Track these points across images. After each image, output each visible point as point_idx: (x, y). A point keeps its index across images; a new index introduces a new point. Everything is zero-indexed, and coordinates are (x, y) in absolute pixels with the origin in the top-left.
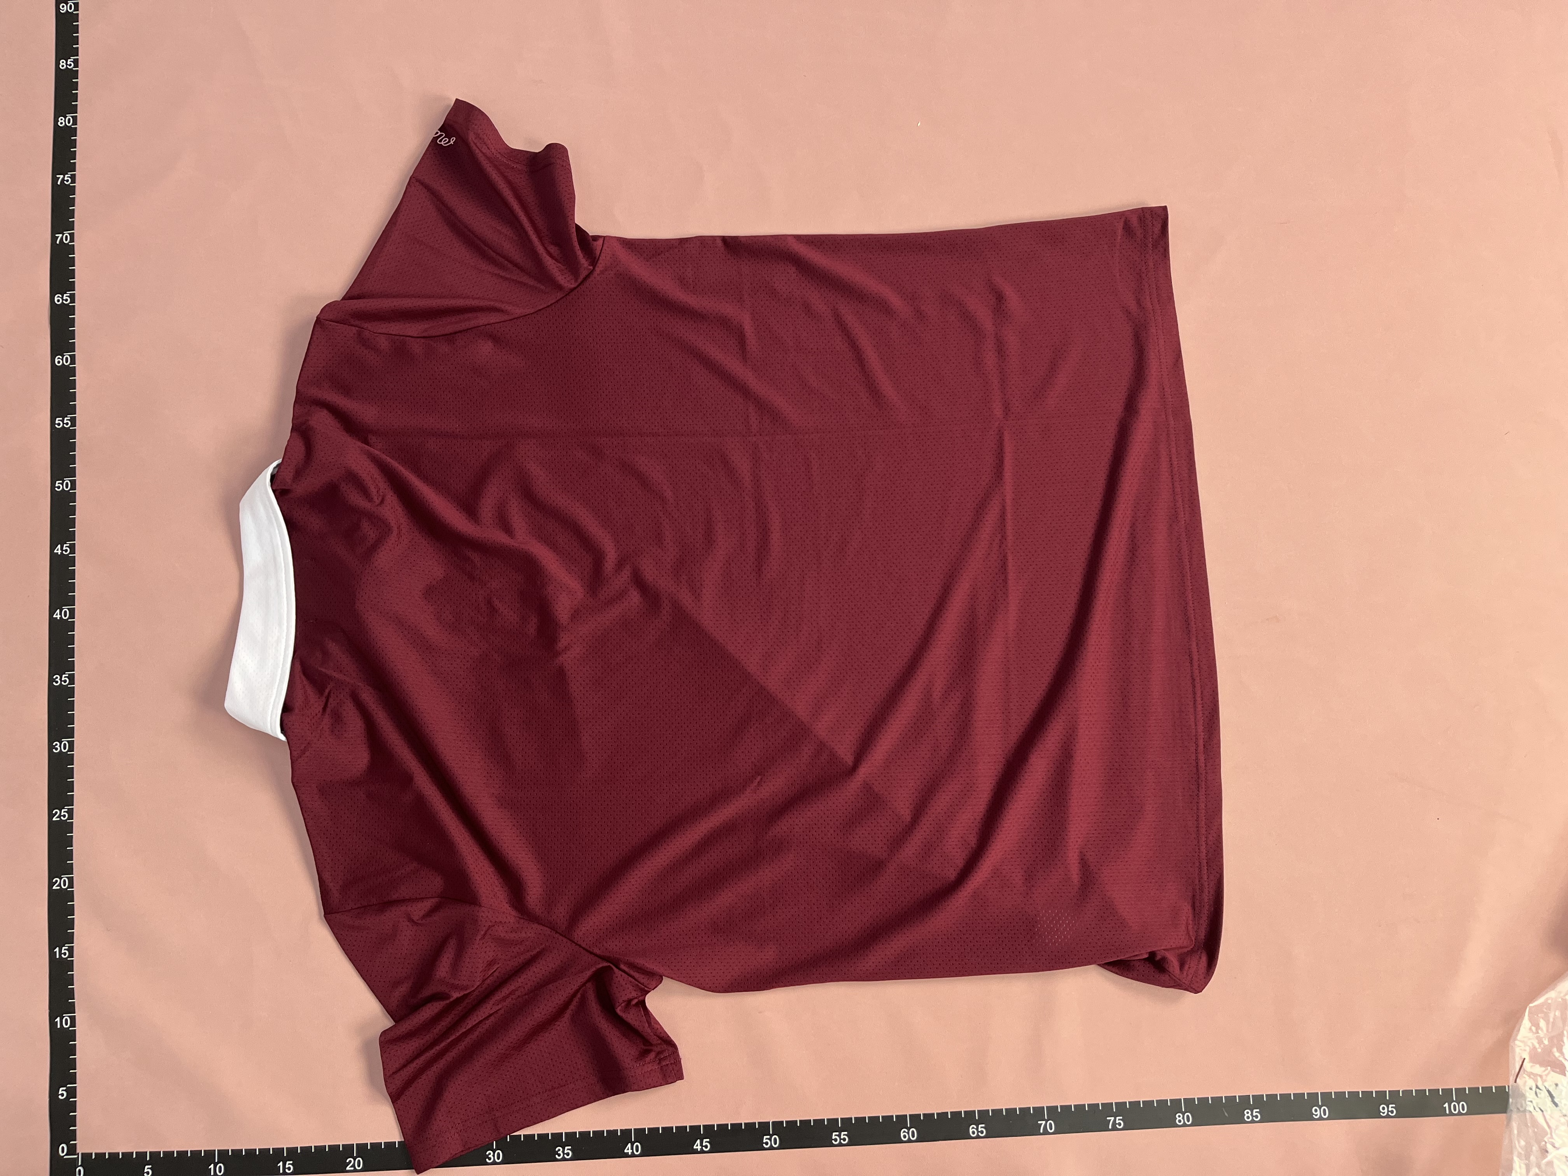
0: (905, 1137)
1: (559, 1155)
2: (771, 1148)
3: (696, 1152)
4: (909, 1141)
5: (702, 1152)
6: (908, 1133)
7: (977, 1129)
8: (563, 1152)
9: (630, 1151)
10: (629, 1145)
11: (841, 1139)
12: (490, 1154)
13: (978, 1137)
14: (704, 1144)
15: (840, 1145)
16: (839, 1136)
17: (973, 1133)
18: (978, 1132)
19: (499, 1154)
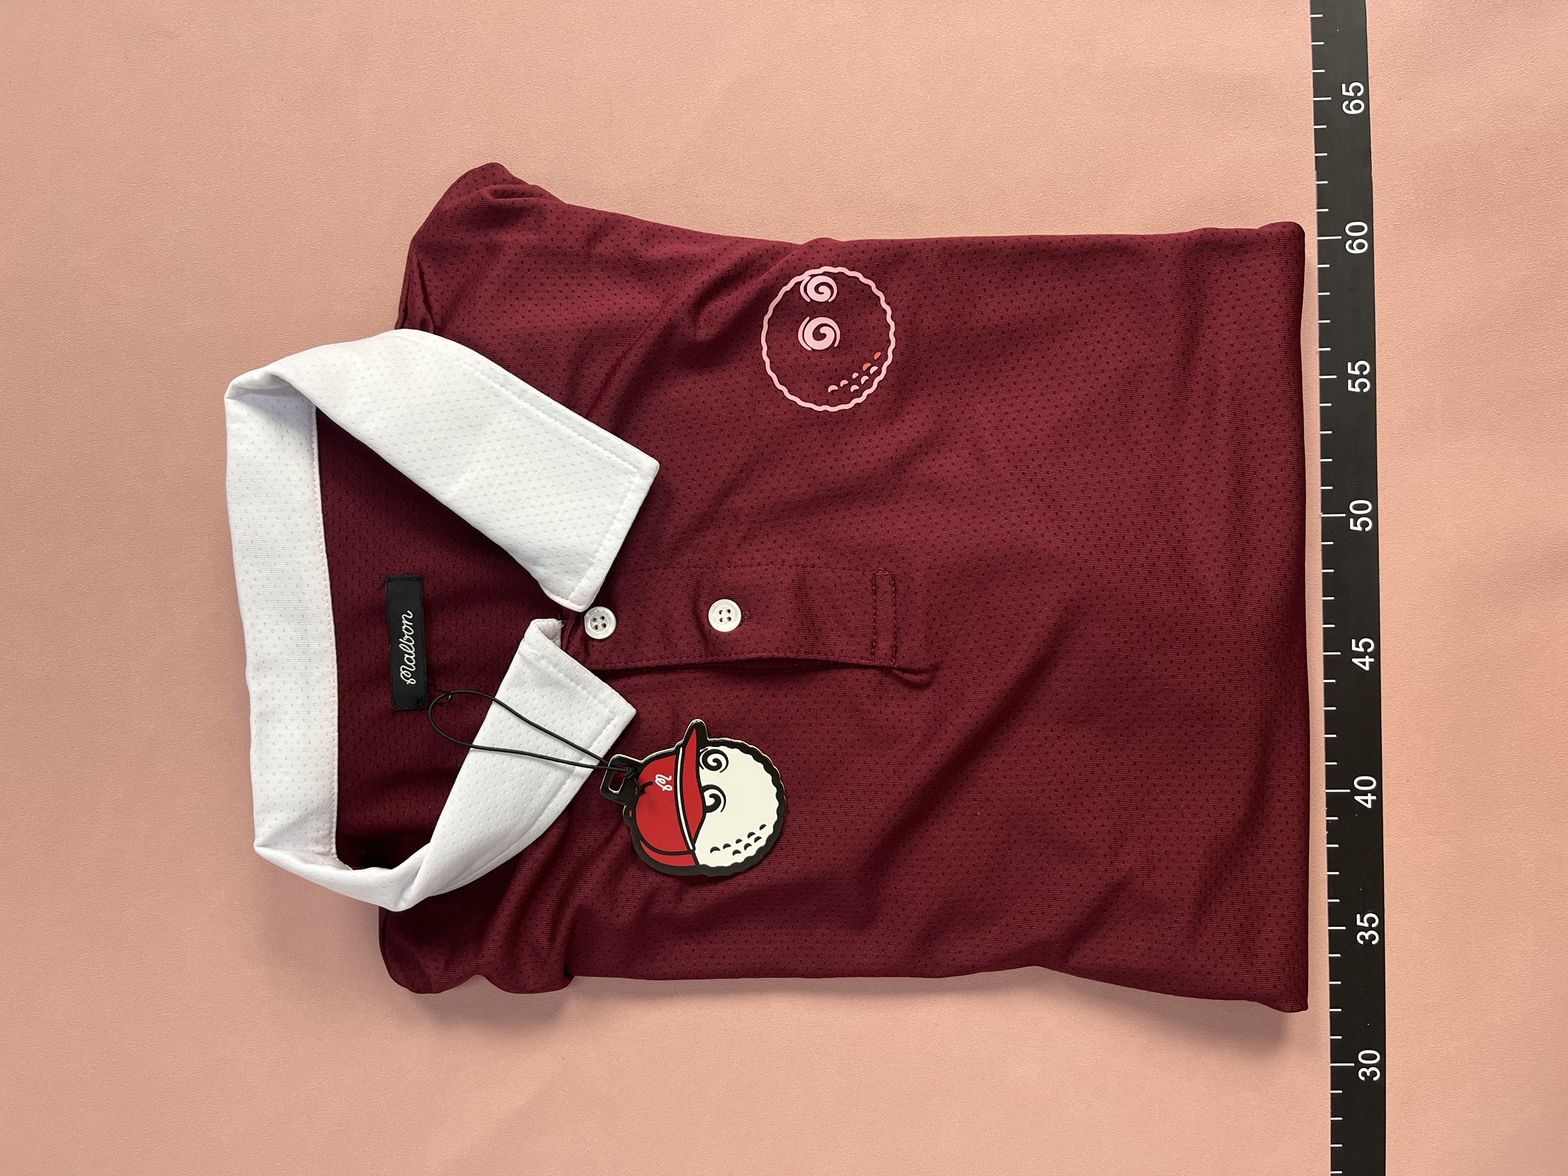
0: (1361, 246)
1: (1372, 937)
2: (1374, 516)
3: (1376, 667)
4: (1369, 237)
5: (1376, 654)
6: (1354, 239)
7: (1350, 99)
8: (1366, 930)
9: (1370, 797)
10: (1358, 798)
11: (1361, 376)
12: (1364, 1074)
13: (1366, 98)
14: (1361, 649)
15: (1372, 377)
16: (1354, 378)
17: (1357, 107)
18: (1356, 97)
19: (1365, 1057)
